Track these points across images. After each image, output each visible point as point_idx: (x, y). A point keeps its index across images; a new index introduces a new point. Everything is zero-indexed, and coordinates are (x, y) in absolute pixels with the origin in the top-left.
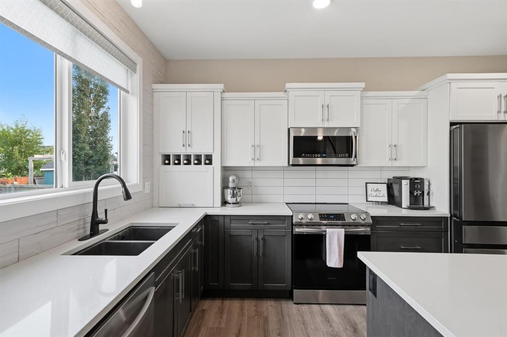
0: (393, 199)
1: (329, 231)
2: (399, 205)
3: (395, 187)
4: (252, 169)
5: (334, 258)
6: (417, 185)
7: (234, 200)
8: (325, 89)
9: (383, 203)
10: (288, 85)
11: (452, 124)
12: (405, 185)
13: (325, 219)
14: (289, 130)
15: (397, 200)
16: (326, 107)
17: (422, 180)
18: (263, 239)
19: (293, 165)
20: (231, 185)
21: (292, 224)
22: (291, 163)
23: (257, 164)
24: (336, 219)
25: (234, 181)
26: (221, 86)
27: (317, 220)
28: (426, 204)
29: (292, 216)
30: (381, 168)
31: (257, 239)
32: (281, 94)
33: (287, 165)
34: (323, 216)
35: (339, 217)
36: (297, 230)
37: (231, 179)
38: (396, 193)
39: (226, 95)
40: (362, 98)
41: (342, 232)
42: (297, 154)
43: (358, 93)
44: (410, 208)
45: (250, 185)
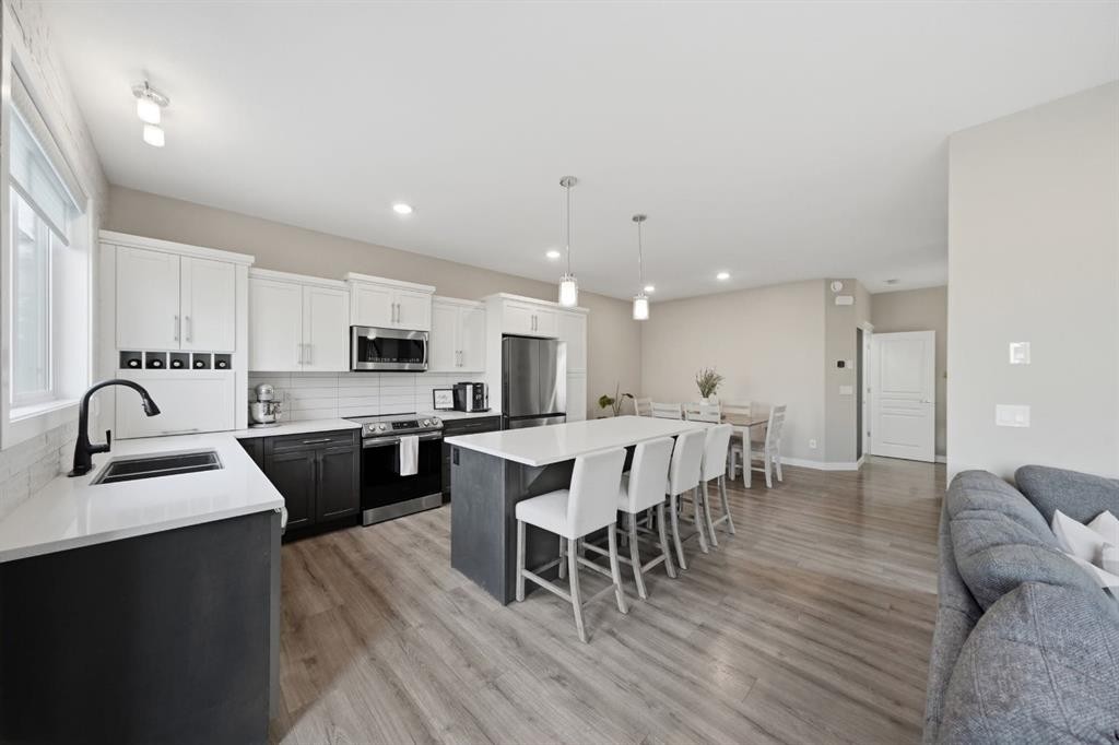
0: (458, 405)
1: (403, 438)
2: (464, 410)
3: (460, 393)
4: (291, 375)
5: (408, 465)
6: (478, 389)
7: (270, 418)
8: (395, 287)
9: (450, 409)
10: (352, 275)
11: (504, 336)
12: (469, 389)
13: (398, 428)
14: (351, 328)
15: (462, 404)
16: (396, 307)
17: (482, 384)
18: (324, 461)
19: (356, 371)
20: (263, 397)
21: (362, 439)
22: (355, 367)
23: (307, 368)
24: (410, 426)
25: (268, 392)
26: (252, 259)
27: (391, 429)
28: (485, 407)
29: (361, 429)
30: (447, 374)
31: (316, 462)
32: (341, 283)
33: (348, 370)
34: (396, 425)
35: (413, 424)
36: (367, 443)
37: (263, 389)
38: (461, 399)
39: (257, 271)
40: (432, 302)
41: (416, 438)
42: (363, 358)
43: (429, 297)
44: (473, 411)
45: (287, 396)
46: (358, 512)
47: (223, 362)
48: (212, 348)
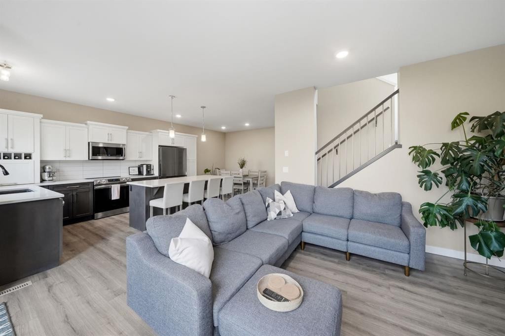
0: (140, 173)
1: (113, 186)
2: (143, 175)
3: (141, 168)
4: (60, 161)
5: (115, 195)
6: (149, 167)
7: (51, 179)
8: (109, 127)
9: (136, 175)
10: (88, 122)
11: (159, 146)
12: (145, 167)
13: (111, 181)
14: (89, 143)
15: (142, 173)
16: (110, 135)
17: (151, 165)
19: (92, 160)
20: (47, 170)
21: (94, 186)
22: (91, 158)
23: (68, 159)
24: (116, 181)
25: (49, 168)
26: (41, 116)
27: (107, 182)
28: (152, 173)
29: (93, 183)
30: (135, 161)
32: (84, 125)
33: (87, 159)
34: (109, 180)
35: (117, 180)
36: (96, 187)
37: (47, 167)
38: (142, 170)
39: (44, 120)
40: (127, 133)
41: (119, 186)
42: (94, 154)
43: (125, 131)
44: (146, 175)
45: (58, 170)
46: (92, 214)
47: (28, 156)
48: (23, 151)
